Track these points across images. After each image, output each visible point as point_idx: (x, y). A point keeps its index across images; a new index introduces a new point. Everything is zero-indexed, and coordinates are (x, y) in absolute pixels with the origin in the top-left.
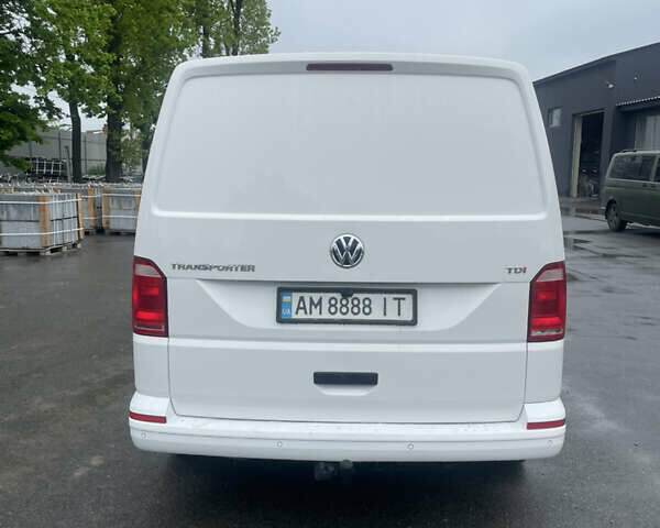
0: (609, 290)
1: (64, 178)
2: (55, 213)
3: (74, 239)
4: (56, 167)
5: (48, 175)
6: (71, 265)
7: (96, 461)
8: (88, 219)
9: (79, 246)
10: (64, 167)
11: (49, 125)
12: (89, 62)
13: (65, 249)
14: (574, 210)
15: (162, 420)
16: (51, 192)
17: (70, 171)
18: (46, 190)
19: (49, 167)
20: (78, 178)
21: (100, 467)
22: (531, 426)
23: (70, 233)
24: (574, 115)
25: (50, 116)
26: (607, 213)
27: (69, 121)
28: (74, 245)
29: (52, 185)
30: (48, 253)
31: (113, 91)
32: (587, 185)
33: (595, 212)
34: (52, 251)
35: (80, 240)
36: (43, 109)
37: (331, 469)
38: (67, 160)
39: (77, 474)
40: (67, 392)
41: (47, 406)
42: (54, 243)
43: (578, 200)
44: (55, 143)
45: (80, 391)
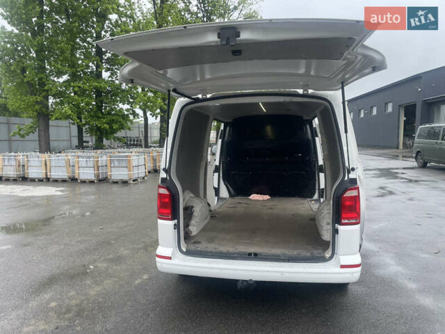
0: (411, 200)
1: (141, 146)
2: (135, 163)
3: (143, 175)
4: (137, 141)
5: (134, 145)
6: (141, 187)
7: (145, 277)
8: (150, 166)
9: (146, 178)
10: (141, 141)
11: (134, 121)
12: (151, 91)
13: (139, 180)
14: (401, 156)
15: (170, 258)
16: (133, 154)
17: (143, 143)
18: (131, 152)
19: (134, 141)
20: (147, 146)
21: (147, 279)
22: (343, 267)
23: (141, 172)
24: (400, 106)
25: (134, 117)
26: (416, 158)
27: (143, 119)
28: (143, 178)
29: (134, 150)
30: (132, 182)
31: (162, 104)
32: (408, 143)
33: (409, 157)
34: (134, 181)
35: (146, 176)
36: (131, 114)
37: (245, 284)
38: (142, 138)
39: (137, 282)
40: (135, 246)
41: (125, 252)
42: (134, 178)
43: (403, 151)
44: (137, 130)
45: (141, 246)
